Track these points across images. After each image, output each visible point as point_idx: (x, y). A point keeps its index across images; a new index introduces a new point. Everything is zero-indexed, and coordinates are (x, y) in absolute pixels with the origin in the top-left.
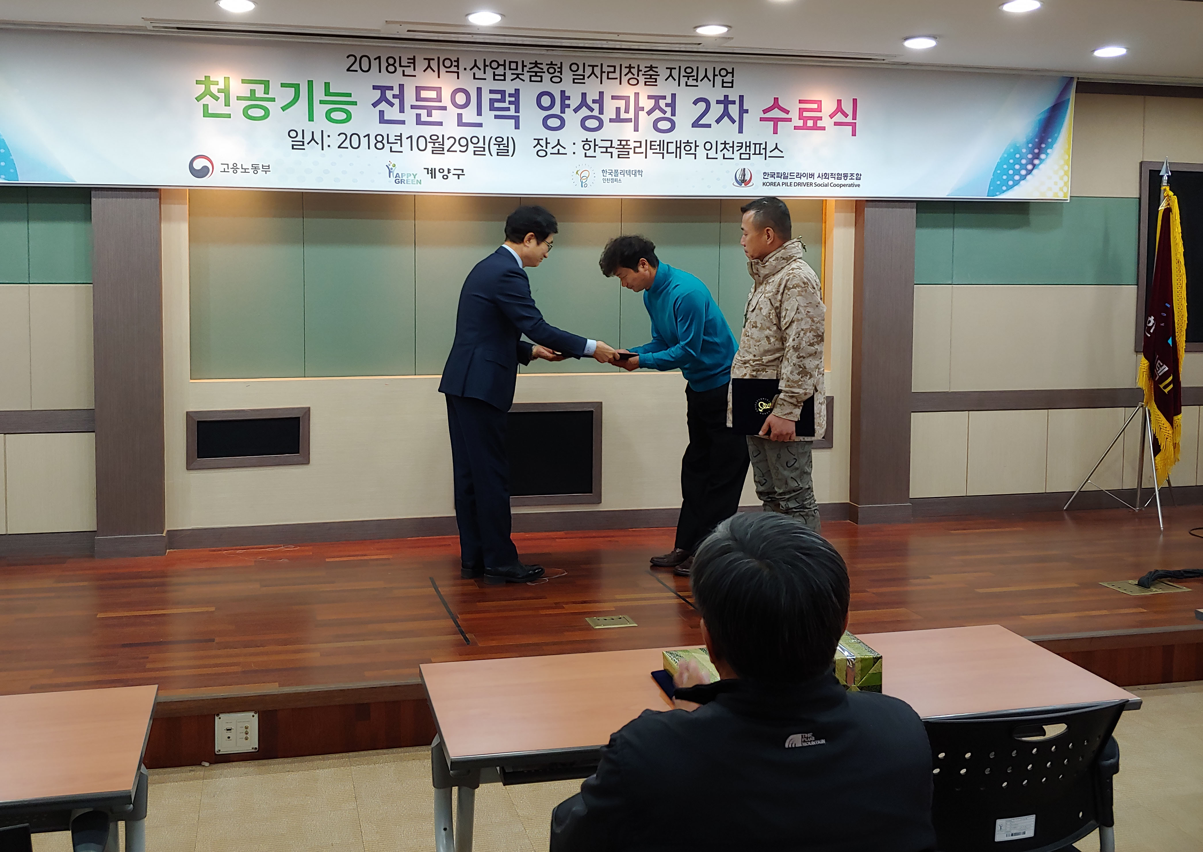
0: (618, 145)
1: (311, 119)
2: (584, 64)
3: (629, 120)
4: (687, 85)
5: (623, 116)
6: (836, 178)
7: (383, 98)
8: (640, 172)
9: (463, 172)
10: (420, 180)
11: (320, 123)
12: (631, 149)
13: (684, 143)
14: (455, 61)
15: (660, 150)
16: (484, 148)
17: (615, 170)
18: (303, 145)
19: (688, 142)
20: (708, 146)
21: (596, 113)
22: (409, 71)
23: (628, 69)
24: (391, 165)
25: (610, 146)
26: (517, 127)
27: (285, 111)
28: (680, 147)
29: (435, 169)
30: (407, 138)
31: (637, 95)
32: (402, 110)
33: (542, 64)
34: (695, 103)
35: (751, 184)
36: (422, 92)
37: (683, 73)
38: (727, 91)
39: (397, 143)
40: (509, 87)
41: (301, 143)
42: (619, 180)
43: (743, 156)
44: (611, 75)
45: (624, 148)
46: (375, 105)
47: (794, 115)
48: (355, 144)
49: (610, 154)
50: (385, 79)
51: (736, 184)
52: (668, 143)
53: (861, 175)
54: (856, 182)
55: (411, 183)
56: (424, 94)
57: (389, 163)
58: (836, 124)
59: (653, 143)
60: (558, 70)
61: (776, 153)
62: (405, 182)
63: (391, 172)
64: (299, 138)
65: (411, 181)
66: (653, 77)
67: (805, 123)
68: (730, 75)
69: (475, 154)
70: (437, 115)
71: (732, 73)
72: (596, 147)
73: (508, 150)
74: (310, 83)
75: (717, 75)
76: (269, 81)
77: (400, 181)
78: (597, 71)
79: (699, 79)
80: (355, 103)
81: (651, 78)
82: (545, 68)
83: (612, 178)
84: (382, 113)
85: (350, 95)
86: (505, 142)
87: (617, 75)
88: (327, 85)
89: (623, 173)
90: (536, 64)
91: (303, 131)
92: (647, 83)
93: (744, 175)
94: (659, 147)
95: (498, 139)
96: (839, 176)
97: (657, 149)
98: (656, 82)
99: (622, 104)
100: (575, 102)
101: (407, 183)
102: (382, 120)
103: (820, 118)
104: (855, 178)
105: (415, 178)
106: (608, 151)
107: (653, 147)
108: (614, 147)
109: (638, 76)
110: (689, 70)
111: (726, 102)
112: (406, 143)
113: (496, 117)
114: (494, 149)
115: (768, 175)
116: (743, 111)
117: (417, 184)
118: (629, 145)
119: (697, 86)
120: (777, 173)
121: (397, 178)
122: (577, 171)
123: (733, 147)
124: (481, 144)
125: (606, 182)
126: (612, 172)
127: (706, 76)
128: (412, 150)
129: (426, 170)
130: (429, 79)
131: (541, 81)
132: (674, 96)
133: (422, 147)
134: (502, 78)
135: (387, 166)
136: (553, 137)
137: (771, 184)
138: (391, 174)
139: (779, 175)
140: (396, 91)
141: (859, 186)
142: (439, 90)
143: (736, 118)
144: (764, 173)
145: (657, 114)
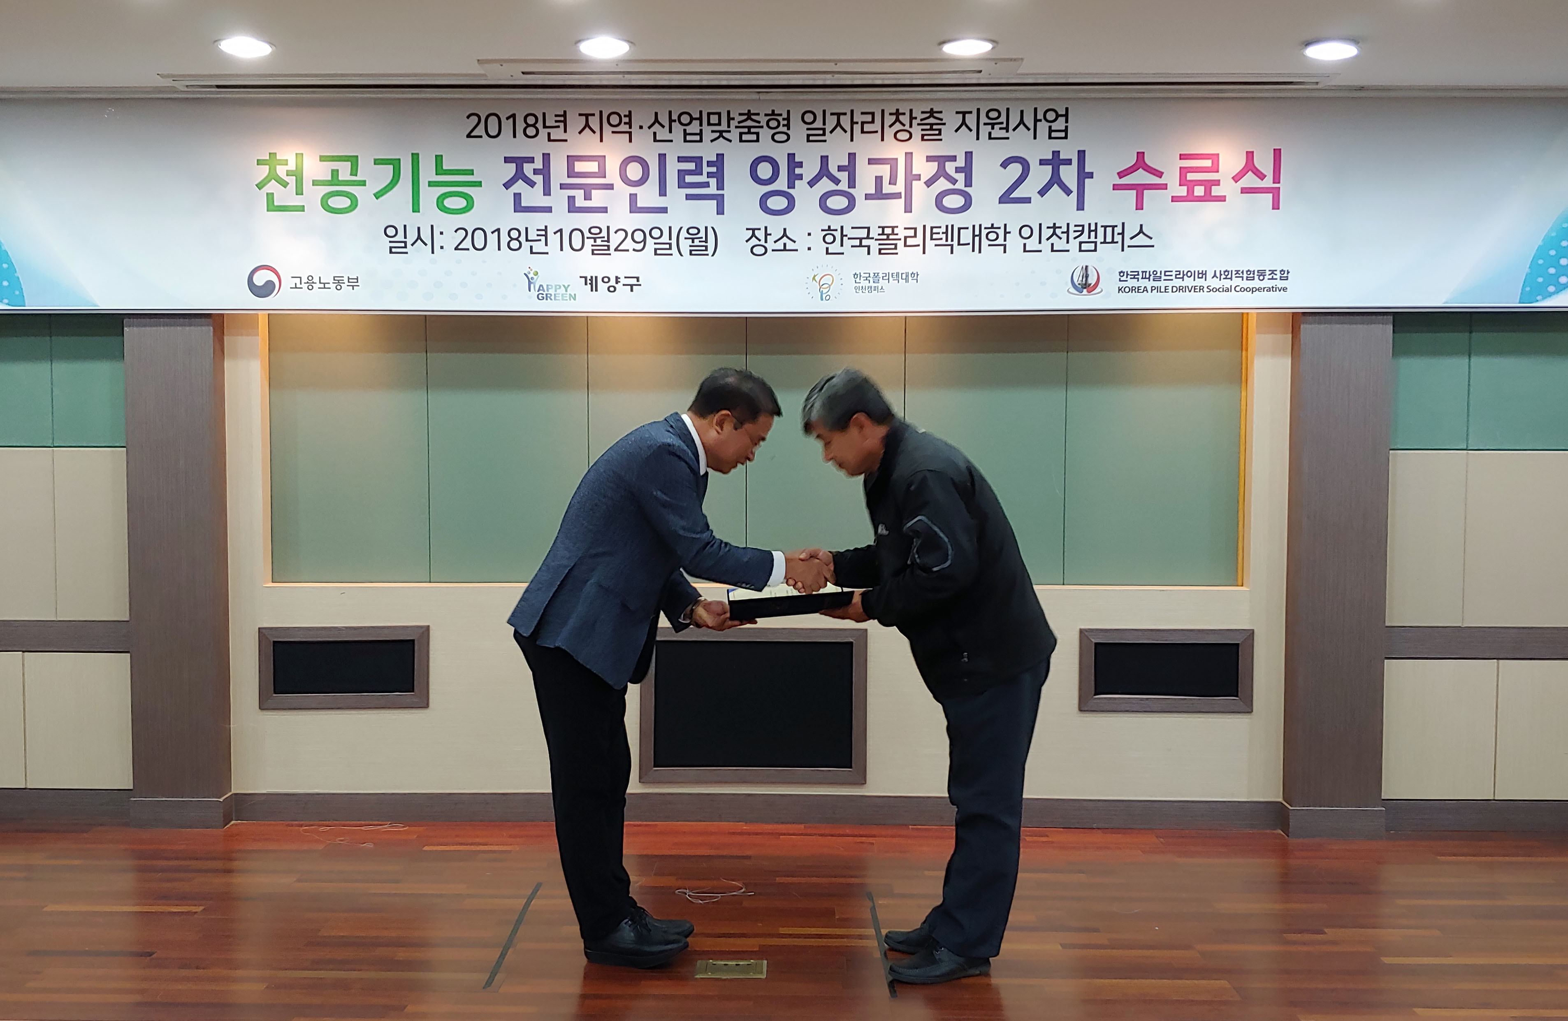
0: (879, 235)
1: (416, 209)
2: (824, 112)
3: (896, 196)
4: (990, 138)
5: (887, 189)
6: (1245, 278)
7: (520, 175)
8: (916, 276)
9: (638, 281)
10: (575, 295)
11: (430, 215)
12: (900, 239)
13: (985, 228)
14: (625, 116)
15: (947, 240)
16: (670, 244)
17: (875, 274)
18: (405, 247)
19: (992, 227)
20: (1026, 232)
21: (844, 186)
22: (556, 134)
23: (894, 118)
24: (532, 272)
25: (866, 236)
26: (720, 211)
27: (379, 200)
28: (980, 235)
29: (596, 277)
30: (555, 233)
31: (909, 156)
32: (547, 192)
33: (758, 114)
34: (1005, 165)
35: (1098, 290)
36: (576, 163)
37: (983, 119)
38: (1056, 145)
39: (540, 240)
40: (707, 151)
41: (403, 245)
42: (880, 288)
43: (1084, 246)
44: (867, 128)
45: (888, 239)
46: (507, 185)
47: (1172, 178)
48: (479, 244)
49: (866, 248)
50: (522, 147)
51: (1073, 290)
52: (959, 229)
53: (1288, 272)
54: (1281, 284)
55: (560, 298)
56: (580, 167)
57: (529, 270)
58: (1244, 191)
59: (935, 230)
60: (782, 122)
61: (1141, 240)
62: (553, 297)
63: (532, 283)
64: (400, 237)
65: (560, 295)
66: (934, 127)
67: (1190, 191)
68: (1062, 120)
69: (656, 254)
70: (598, 198)
71: (1066, 115)
72: (844, 238)
73: (706, 247)
74: (415, 157)
75: (1040, 120)
76: (357, 156)
77: (545, 296)
78: (845, 121)
79: (1011, 127)
80: (479, 184)
81: (931, 129)
82: (763, 120)
83: (870, 285)
84: (517, 197)
85: (471, 172)
86: (702, 234)
87: (877, 126)
88: (439, 159)
89: (887, 278)
90: (749, 115)
91: (405, 226)
92: (926, 137)
93: (1087, 277)
94: (945, 235)
95: (691, 231)
96: (1250, 275)
97: (941, 239)
98: (940, 134)
99: (884, 171)
100: (810, 170)
101: (555, 299)
102: (519, 207)
103: (1217, 183)
104: (1278, 277)
105: (566, 291)
106: (863, 244)
107: (935, 236)
108: (873, 238)
109: (911, 126)
110: (994, 115)
111: (1056, 161)
112: (554, 239)
113: (689, 197)
114: (685, 245)
115: (1127, 275)
116: (1083, 175)
117: (570, 300)
118: (897, 234)
119: (1008, 138)
120: (1143, 272)
121: (541, 292)
122: (815, 276)
123: (1067, 232)
124: (665, 238)
125: (861, 291)
126: (869, 277)
127: (1022, 122)
128: (562, 250)
129: (584, 279)
130: (588, 144)
131: (757, 140)
132: (969, 155)
133: (577, 246)
134: (697, 138)
135: (525, 274)
136: (775, 225)
137: (1132, 289)
138: (532, 286)
139: (1146, 275)
140: (539, 164)
141: (1285, 289)
142: (601, 160)
143: (1073, 185)
144: (1120, 273)
145: (943, 184)
